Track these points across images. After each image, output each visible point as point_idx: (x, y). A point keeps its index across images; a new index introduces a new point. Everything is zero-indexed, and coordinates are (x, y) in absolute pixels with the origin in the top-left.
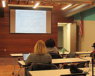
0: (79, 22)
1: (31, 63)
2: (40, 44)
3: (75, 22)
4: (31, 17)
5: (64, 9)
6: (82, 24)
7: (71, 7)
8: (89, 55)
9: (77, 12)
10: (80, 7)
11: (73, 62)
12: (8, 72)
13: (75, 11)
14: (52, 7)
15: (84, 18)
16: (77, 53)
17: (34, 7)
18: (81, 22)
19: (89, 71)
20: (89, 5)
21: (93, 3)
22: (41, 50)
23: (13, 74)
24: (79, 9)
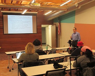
0: (58, 24)
1: (23, 60)
2: (30, 46)
3: (54, 24)
4: (20, 21)
5: (46, 14)
6: (60, 25)
7: (51, 13)
8: (66, 50)
9: (56, 17)
10: (58, 13)
11: (55, 58)
12: (4, 66)
13: (54, 16)
14: (37, 13)
15: (61, 21)
16: (57, 49)
17: (22, 13)
18: (59, 24)
19: (67, 65)
20: (65, 12)
21: (68, 10)
22: (31, 50)
23: (8, 68)
24: (57, 15)
